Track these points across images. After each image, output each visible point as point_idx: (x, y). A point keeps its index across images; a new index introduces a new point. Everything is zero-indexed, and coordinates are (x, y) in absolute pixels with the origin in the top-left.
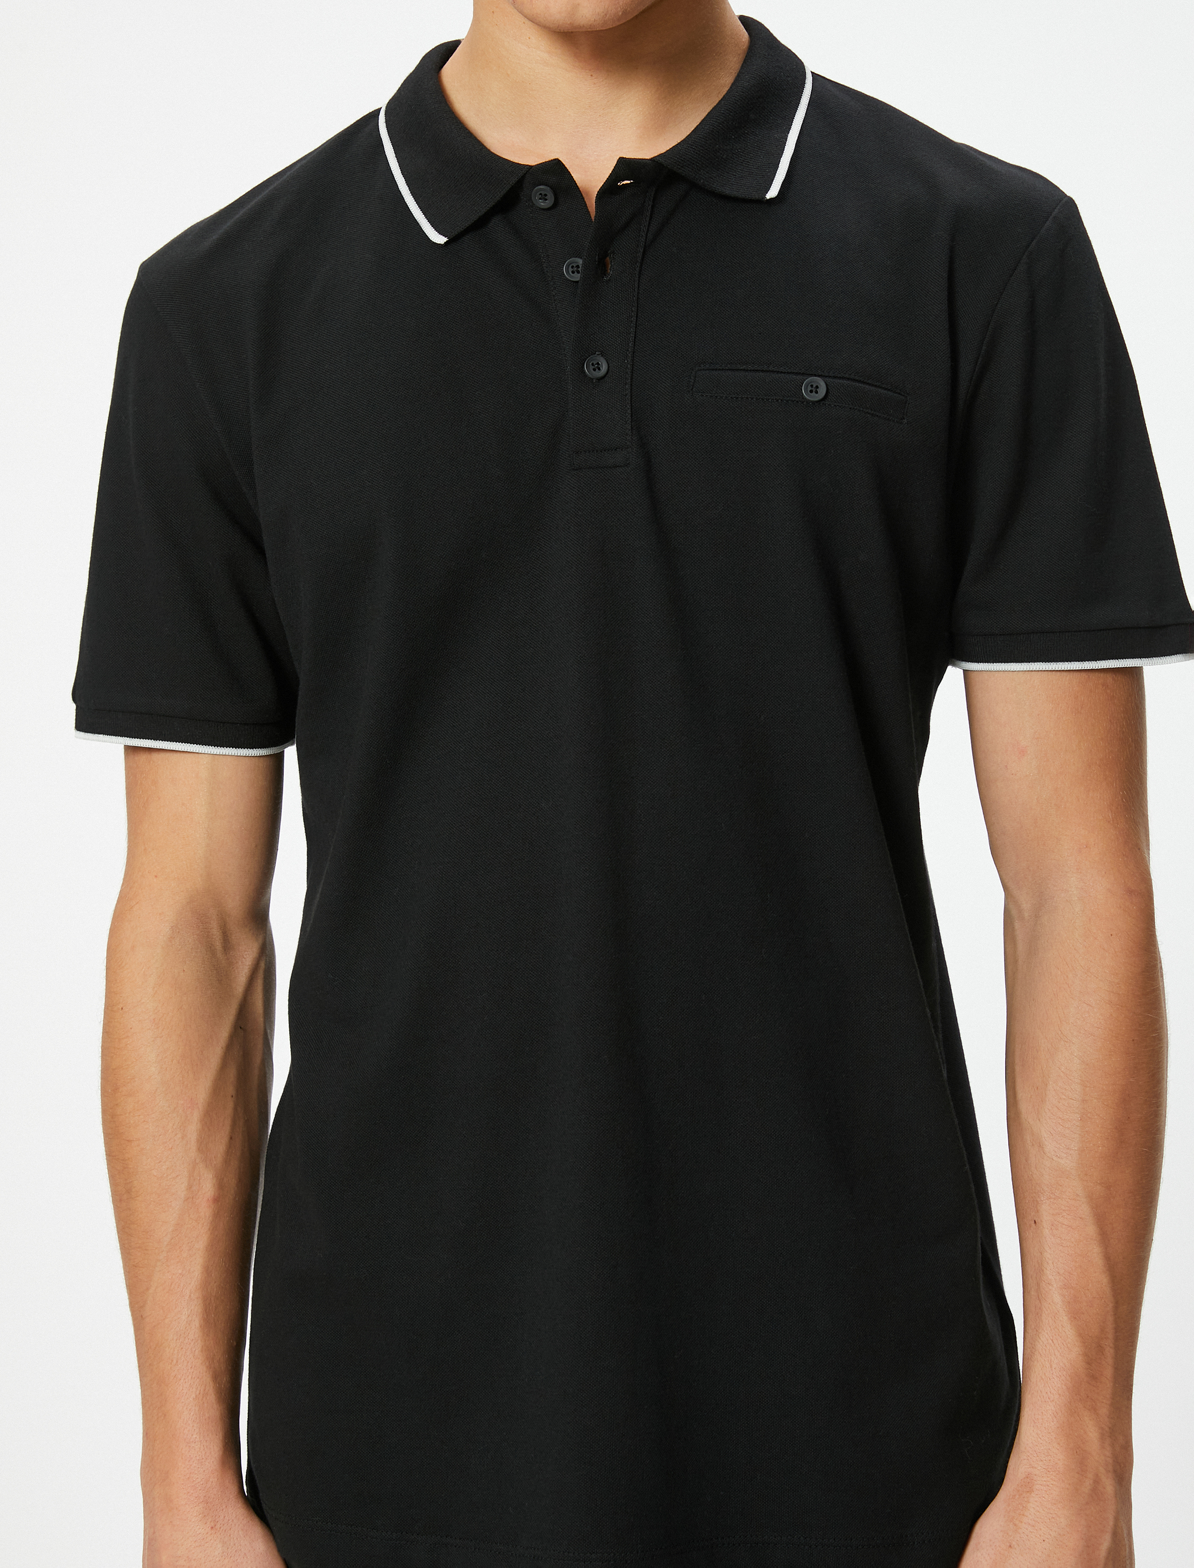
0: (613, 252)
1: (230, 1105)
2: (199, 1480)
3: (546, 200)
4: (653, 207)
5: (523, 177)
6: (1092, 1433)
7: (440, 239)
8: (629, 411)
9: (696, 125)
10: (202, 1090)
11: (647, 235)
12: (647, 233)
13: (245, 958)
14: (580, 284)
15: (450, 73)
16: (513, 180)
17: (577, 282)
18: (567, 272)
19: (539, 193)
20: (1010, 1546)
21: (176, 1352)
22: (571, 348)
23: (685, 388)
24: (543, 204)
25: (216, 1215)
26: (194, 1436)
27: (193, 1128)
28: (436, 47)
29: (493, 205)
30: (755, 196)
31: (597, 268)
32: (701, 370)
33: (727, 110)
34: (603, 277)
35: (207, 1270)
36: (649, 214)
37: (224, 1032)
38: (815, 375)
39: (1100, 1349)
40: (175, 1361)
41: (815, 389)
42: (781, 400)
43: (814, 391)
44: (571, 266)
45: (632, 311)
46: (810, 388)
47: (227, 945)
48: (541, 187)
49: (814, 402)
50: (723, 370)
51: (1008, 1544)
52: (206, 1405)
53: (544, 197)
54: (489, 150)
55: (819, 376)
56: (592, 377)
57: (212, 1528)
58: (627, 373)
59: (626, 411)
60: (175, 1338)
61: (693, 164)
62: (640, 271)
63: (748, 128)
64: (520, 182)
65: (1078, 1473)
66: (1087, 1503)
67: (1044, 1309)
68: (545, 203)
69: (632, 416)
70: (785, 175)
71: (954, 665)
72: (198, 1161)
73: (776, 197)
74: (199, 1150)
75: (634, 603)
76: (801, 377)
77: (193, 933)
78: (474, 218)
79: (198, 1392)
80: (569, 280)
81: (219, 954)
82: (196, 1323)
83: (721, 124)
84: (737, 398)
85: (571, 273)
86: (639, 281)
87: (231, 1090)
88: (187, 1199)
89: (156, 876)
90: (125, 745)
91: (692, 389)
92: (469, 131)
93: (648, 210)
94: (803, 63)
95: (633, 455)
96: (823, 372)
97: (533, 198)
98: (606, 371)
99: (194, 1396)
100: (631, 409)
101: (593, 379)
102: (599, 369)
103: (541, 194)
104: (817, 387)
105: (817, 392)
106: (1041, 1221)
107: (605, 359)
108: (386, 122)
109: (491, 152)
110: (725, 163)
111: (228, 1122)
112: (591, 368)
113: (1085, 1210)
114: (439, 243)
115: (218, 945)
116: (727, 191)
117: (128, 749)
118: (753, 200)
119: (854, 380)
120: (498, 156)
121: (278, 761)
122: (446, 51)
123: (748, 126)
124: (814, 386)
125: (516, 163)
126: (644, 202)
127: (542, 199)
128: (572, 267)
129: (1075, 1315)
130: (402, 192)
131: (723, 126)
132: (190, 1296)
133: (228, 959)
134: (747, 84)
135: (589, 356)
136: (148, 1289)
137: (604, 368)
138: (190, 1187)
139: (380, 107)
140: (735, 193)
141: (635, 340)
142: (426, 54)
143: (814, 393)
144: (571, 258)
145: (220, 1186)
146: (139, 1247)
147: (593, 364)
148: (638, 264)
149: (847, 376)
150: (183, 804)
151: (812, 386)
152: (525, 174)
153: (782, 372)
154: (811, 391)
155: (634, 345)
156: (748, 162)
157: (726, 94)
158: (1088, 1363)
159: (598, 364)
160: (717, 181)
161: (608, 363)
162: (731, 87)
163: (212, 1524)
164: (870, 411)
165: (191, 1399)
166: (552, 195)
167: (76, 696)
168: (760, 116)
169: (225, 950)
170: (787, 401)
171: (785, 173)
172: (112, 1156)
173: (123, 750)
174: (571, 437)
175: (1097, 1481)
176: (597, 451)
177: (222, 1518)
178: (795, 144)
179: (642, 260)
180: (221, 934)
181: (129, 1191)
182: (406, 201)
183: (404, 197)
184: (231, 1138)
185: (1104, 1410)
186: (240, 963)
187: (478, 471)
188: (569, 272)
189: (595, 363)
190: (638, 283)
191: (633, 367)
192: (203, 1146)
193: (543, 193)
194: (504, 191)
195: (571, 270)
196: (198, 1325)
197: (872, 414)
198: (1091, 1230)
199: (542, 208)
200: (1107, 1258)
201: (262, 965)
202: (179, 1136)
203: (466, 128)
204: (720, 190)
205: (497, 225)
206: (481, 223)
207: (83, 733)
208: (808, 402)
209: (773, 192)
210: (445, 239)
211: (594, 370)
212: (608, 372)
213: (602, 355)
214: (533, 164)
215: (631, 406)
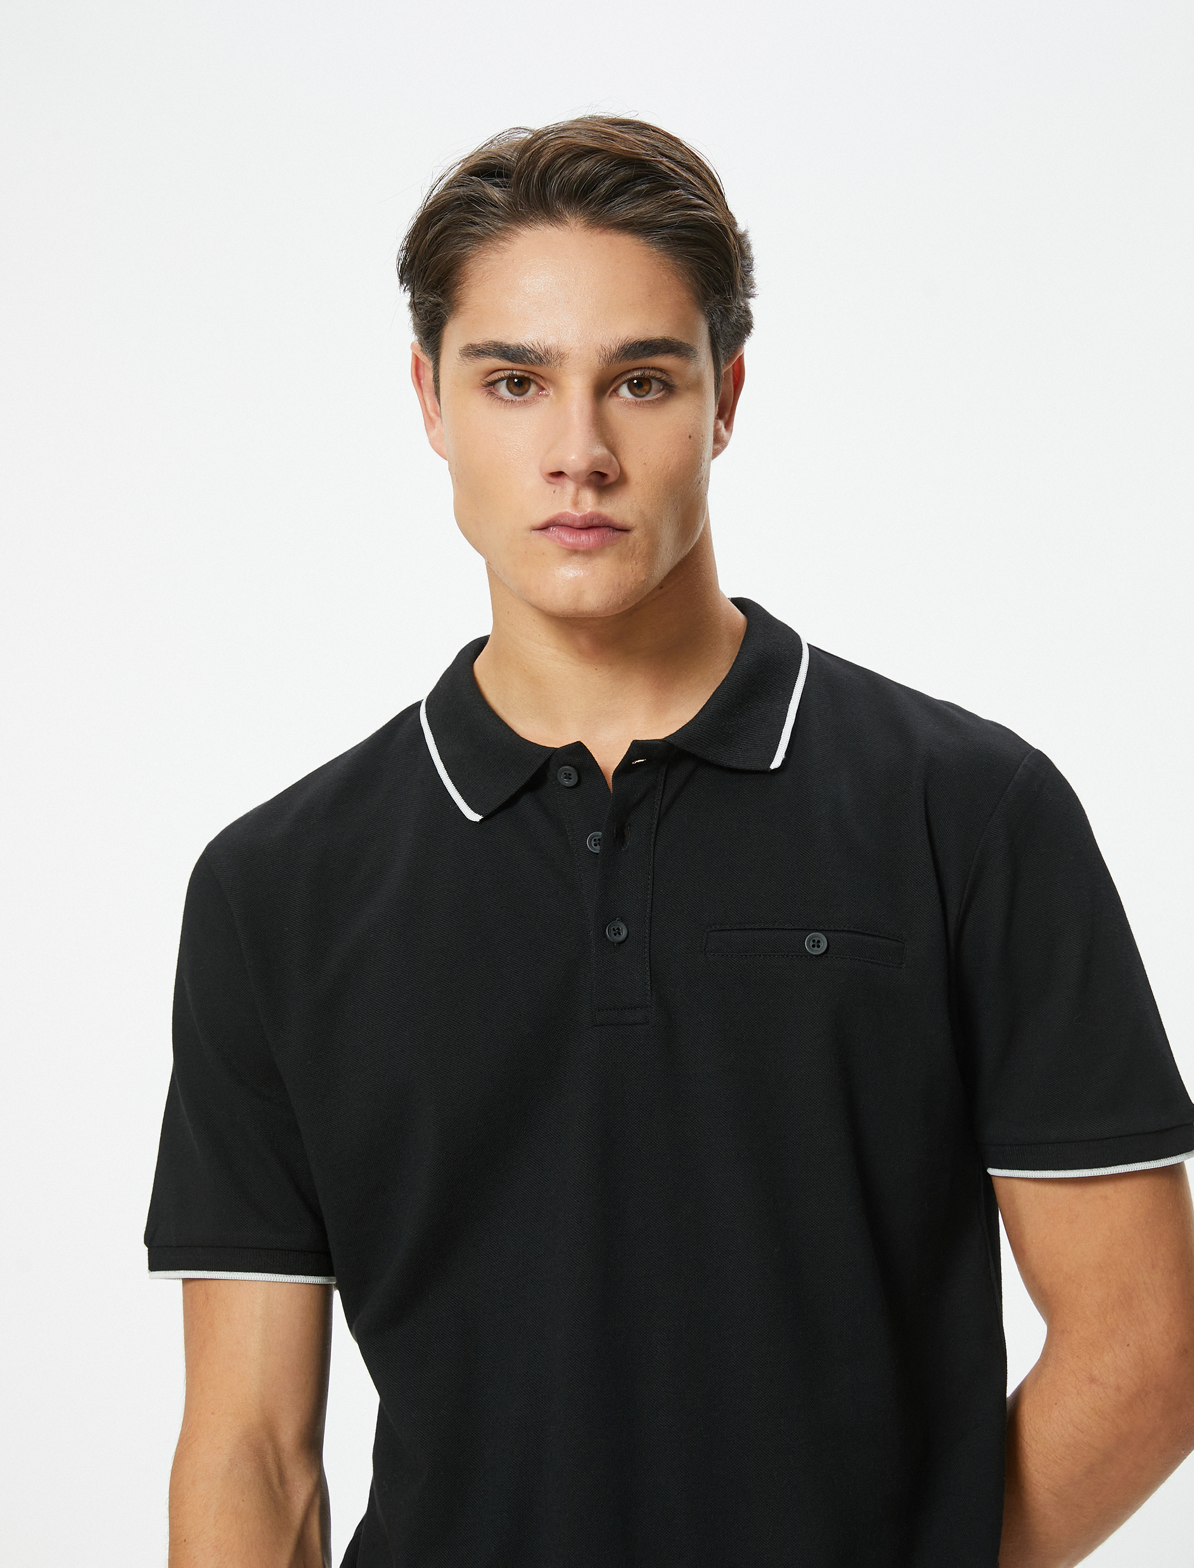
0: (630, 825)
3: (571, 779)
4: (665, 781)
5: (549, 759)
7: (476, 817)
8: (648, 973)
9: (703, 705)
11: (660, 808)
12: (660, 806)
13: (300, 1494)
14: (599, 855)
15: (481, 666)
16: (541, 762)
17: (597, 854)
19: (564, 773)
22: (594, 914)
23: (698, 949)
24: (567, 783)
28: (470, 643)
29: (523, 785)
30: (760, 767)
31: (617, 837)
32: (712, 931)
33: (730, 688)
34: (621, 848)
36: (661, 787)
38: (815, 931)
41: (817, 944)
42: (787, 956)
43: (816, 945)
44: (593, 839)
45: (649, 879)
46: (811, 943)
48: (565, 769)
49: (817, 956)
50: (732, 930)
53: (568, 777)
54: (518, 735)
55: (819, 931)
56: (613, 941)
58: (645, 937)
59: (646, 973)
61: (702, 742)
62: (655, 841)
63: (751, 703)
64: (546, 764)
68: (569, 781)
69: (651, 978)
70: (787, 745)
73: (778, 768)
75: (651, 1148)
76: (801, 933)
77: (250, 1466)
78: (506, 797)
80: (590, 852)
83: (725, 702)
84: (746, 956)
85: (593, 846)
86: (654, 851)
91: (704, 950)
92: (500, 718)
93: (661, 785)
94: (799, 636)
95: (652, 1013)
96: (824, 926)
97: (558, 778)
98: (625, 937)
100: (650, 971)
101: (614, 943)
102: (620, 934)
103: (565, 774)
104: (819, 941)
105: (819, 947)
107: (625, 924)
108: (427, 712)
109: (520, 737)
110: (731, 738)
112: (613, 932)
114: (474, 820)
115: (275, 1481)
116: (733, 764)
118: (758, 771)
119: (854, 933)
120: (526, 740)
122: (478, 646)
123: (751, 701)
124: (816, 941)
125: (543, 746)
126: (657, 778)
127: (566, 777)
128: (595, 840)
130: (441, 776)
131: (727, 703)
134: (747, 662)
135: (611, 922)
137: (624, 933)
139: (420, 700)
140: (741, 766)
141: (652, 907)
142: (462, 650)
143: (816, 947)
144: (594, 832)
147: (614, 929)
148: (653, 835)
149: (846, 929)
151: (814, 941)
152: (551, 756)
153: (786, 930)
154: (813, 946)
155: (651, 911)
156: (753, 735)
157: (728, 673)
159: (618, 929)
160: (725, 756)
161: (627, 928)
162: (732, 667)
164: (869, 960)
166: (576, 775)
168: (762, 690)
169: (281, 1484)
170: (792, 956)
171: (787, 743)
174: (593, 996)
176: (618, 1009)
178: (795, 714)
179: (657, 830)
180: (277, 1468)
182: (444, 783)
183: (443, 779)
186: (295, 1498)
187: (510, 1029)
188: (591, 845)
189: (615, 929)
190: (654, 853)
191: (651, 932)
193: (568, 772)
194: (532, 773)
195: (593, 843)
197: (872, 963)
199: (567, 786)
201: (317, 1502)
203: (498, 716)
204: (727, 764)
205: (525, 801)
206: (512, 801)
207: (155, 1272)
208: (812, 955)
209: (776, 763)
210: (480, 817)
211: (615, 934)
212: (627, 937)
213: (622, 920)
214: (559, 747)
215: (650, 968)
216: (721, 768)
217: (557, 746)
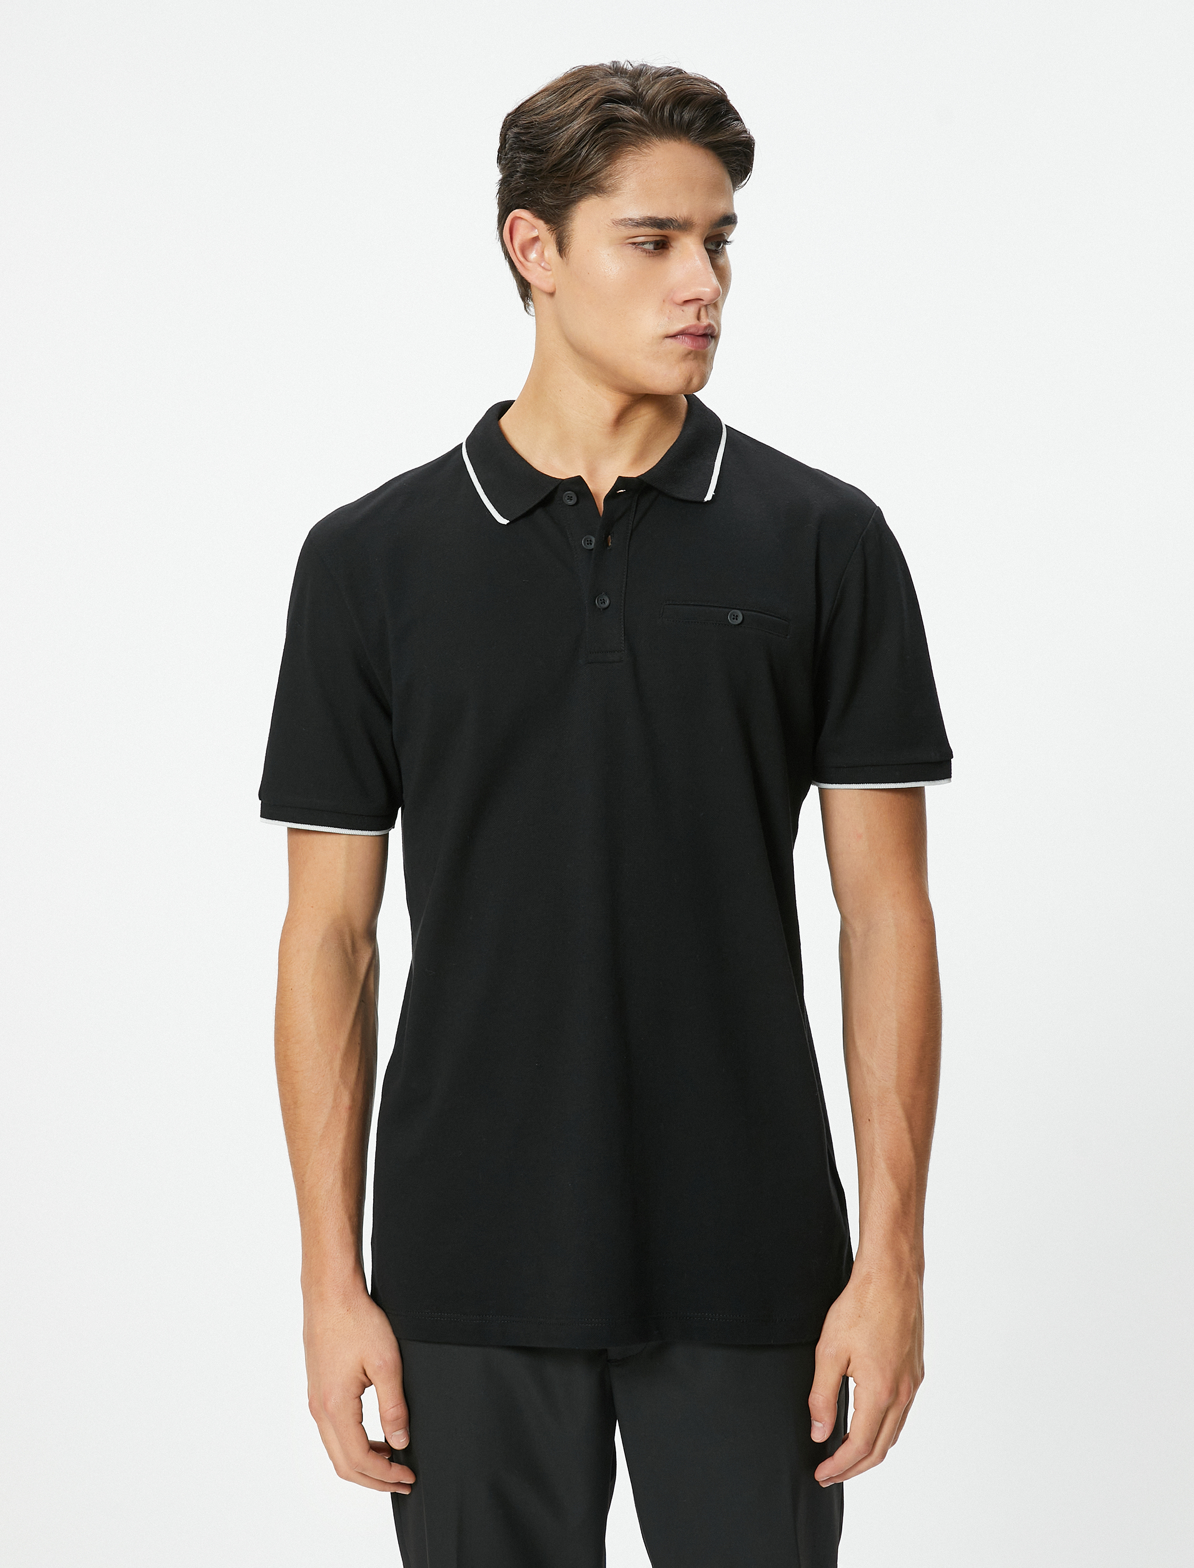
0: (612, 534)
1: (358, 1048)
2: (340, 1281)
3: (573, 499)
4: (637, 506)
6: (905, 1248)
7: (504, 522)
8: (623, 629)
9: (662, 457)
10: (342, 1040)
12: (633, 521)
13: (364, 958)
14: (593, 551)
15: (506, 422)
16: (552, 488)
17: (592, 549)
18: (585, 544)
19: (568, 495)
20: (859, 1316)
21: (326, 1202)
22: (587, 589)
23: (656, 616)
24: (570, 502)
25: (351, 1117)
26: (338, 1254)
27: (337, 1063)
28: (497, 403)
29: (539, 502)
30: (698, 499)
31: (603, 543)
32: (666, 605)
33: (679, 448)
34: (607, 548)
35: (345, 1152)
36: (634, 509)
37: (354, 1004)
38: (736, 609)
39: (909, 1196)
40: (325, 1208)
42: (715, 623)
44: (586, 540)
45: (624, 569)
46: (733, 617)
47: (355, 950)
48: (569, 492)
49: (735, 625)
50: (680, 605)
51: (858, 1315)
52: (344, 1235)
53: (570, 498)
54: (535, 469)
55: (738, 609)
56: (600, 608)
57: (348, 1310)
58: (621, 605)
59: (621, 629)
60: (325, 1193)
61: (663, 480)
62: (629, 544)
63: (691, 459)
64: (556, 488)
65: (898, 1271)
66: (903, 1290)
67: (876, 1172)
68: (572, 501)
69: (624, 632)
70: (715, 487)
71: (814, 784)
72: (340, 1084)
73: (710, 500)
74: (341, 1076)
76: (727, 610)
77: (335, 942)
78: (527, 509)
79: (340, 1227)
80: (585, 548)
81: (350, 956)
82: (339, 1184)
83: (676, 456)
84: (689, 622)
85: (587, 545)
86: (629, 550)
87: (358, 1039)
88: (333, 1108)
89: (312, 907)
90: (288, 828)
91: (661, 616)
92: (521, 457)
94: (721, 420)
95: (624, 655)
96: (740, 606)
97: (564, 499)
99: (337, 1229)
102: (604, 603)
104: (737, 616)
105: (737, 619)
106: (873, 1119)
107: (608, 596)
108: (467, 452)
109: (537, 471)
110: (680, 479)
111: (357, 1059)
112: (600, 602)
113: (900, 1112)
114: (504, 524)
115: (349, 950)
116: (681, 496)
117: (290, 830)
118: (697, 501)
119: (759, 612)
120: (541, 473)
121: (385, 838)
122: (503, 408)
125: (554, 478)
126: (632, 503)
127: (569, 499)
128: (588, 541)
129: (895, 1176)
130: (479, 493)
132: (335, 1168)
133: (355, 958)
134: (690, 432)
135: (598, 595)
136: (307, 1164)
137: (607, 603)
138: (335, 1100)
139: (462, 443)
140: (685, 498)
141: (625, 586)
142: (491, 408)
144: (587, 535)
145: (353, 1099)
146: (302, 1138)
147: (601, 600)
148: (628, 540)
149: (754, 609)
150: (330, 863)
151: (734, 615)
152: (559, 485)
153: (715, 607)
154: (734, 619)
155: (625, 589)
156: (694, 479)
157: (678, 438)
158: (902, 1205)
159: (604, 600)
160: (676, 490)
161: (610, 599)
162: (680, 434)
163: (348, 1308)
164: (768, 631)
165: (336, 1232)
166: (576, 497)
167: (261, 795)
168: (698, 452)
169: (353, 953)
170: (719, 624)
172: (282, 1081)
173: (287, 830)
174: (587, 644)
175: (908, 1277)
176: (603, 652)
177: (354, 1303)
178: (719, 469)
179: (630, 537)
180: (351, 943)
181: (295, 1103)
182: (481, 498)
183: (481, 496)
184: (359, 1070)
185: (911, 1234)
186: (362, 961)
191: (625, 602)
192: (343, 1074)
193: (570, 496)
194: (545, 494)
195: (587, 543)
196: (339, 1186)
197: (769, 633)
198: (904, 1124)
199: (569, 504)
200: (913, 1141)
202: (328, 1068)
203: (519, 455)
204: (677, 496)
205: (539, 513)
206: (531, 512)
207: (266, 819)
208: (732, 625)
209: (708, 497)
210: (508, 521)
211: (602, 603)
212: (609, 606)
213: (606, 594)
214: (564, 478)
215: (624, 625)
216: (674, 498)
217: (563, 478)
